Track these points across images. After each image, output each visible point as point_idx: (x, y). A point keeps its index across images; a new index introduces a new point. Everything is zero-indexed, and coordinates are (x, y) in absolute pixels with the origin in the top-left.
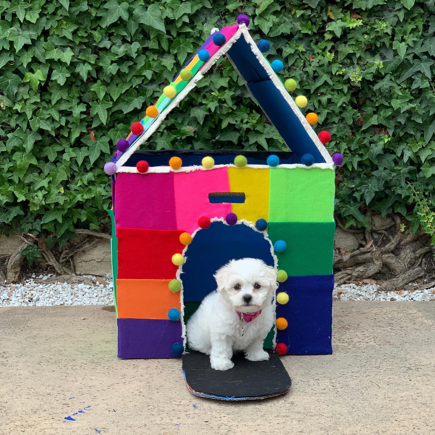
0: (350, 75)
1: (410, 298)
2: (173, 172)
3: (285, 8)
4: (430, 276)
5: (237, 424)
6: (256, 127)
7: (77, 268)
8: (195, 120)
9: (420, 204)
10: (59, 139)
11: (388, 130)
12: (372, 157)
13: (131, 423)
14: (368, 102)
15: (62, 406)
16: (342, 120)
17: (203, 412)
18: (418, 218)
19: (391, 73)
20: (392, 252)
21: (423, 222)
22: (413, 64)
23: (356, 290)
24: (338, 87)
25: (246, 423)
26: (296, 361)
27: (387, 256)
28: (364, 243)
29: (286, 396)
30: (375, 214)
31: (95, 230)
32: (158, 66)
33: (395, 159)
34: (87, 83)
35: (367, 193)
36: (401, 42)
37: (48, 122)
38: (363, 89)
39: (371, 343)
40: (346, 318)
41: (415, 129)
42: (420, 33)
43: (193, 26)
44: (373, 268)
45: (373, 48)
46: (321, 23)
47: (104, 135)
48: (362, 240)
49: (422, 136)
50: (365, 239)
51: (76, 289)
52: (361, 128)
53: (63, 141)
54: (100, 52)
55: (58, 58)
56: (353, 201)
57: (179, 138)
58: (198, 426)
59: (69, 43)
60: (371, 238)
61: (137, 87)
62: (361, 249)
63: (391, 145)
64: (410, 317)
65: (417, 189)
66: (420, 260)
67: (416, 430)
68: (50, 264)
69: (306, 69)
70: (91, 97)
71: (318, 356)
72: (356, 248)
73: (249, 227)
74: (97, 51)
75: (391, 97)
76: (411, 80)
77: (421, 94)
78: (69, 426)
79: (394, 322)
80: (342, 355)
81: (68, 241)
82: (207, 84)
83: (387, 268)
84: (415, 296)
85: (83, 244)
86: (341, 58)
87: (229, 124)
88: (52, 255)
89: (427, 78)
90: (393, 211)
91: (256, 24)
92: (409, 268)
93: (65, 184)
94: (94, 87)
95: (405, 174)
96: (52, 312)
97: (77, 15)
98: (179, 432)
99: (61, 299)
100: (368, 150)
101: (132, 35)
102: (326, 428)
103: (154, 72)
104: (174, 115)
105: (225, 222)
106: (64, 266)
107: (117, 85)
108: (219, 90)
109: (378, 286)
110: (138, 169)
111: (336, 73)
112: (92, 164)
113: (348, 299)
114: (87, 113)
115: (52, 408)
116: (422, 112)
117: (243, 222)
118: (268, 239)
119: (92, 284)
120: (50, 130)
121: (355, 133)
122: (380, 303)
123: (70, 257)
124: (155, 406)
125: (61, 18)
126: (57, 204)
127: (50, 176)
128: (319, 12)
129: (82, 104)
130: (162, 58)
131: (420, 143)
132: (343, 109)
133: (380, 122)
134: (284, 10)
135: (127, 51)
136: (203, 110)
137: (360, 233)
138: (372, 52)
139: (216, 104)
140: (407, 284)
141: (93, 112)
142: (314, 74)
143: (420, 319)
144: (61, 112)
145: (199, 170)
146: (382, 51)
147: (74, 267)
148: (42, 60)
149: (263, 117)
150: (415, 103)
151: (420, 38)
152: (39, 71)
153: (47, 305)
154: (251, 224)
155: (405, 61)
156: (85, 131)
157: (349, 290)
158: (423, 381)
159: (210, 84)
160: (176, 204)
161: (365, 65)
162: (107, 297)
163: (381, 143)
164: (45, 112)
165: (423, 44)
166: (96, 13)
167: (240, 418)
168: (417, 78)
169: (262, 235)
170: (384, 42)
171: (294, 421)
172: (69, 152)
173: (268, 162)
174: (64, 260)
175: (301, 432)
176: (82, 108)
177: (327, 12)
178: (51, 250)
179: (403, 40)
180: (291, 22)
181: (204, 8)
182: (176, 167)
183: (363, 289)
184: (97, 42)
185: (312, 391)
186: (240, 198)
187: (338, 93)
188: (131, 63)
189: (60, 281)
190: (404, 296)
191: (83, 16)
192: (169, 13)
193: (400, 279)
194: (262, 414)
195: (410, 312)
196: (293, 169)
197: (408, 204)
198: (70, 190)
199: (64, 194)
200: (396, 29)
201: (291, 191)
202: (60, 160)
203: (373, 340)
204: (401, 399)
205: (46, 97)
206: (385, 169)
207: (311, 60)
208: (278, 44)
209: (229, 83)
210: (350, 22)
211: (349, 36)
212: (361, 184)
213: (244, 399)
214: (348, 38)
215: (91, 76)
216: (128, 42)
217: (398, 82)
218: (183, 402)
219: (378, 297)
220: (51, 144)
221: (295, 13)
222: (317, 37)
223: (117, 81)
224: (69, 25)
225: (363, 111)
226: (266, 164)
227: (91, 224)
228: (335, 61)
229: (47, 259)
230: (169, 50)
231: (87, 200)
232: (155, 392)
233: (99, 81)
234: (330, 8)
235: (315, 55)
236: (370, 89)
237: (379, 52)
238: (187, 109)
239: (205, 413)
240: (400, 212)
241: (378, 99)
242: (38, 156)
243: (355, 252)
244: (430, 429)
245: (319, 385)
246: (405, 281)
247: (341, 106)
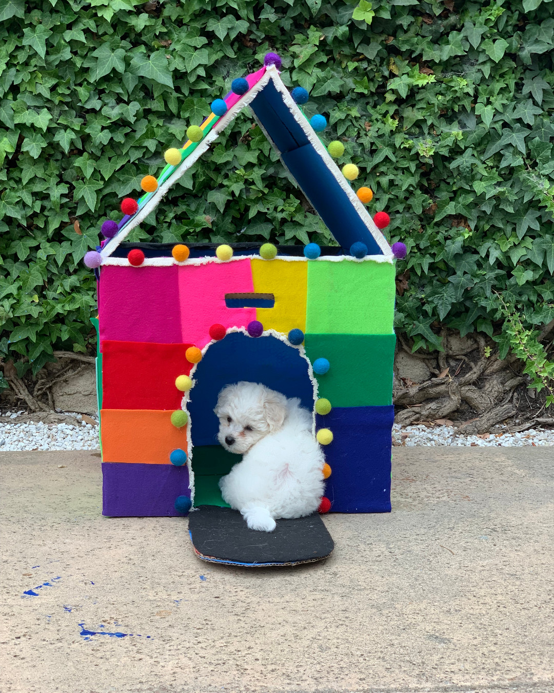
0: (419, 148)
1: (497, 443)
2: (178, 266)
3: (333, 59)
4: (523, 415)
5: (259, 600)
6: (294, 216)
7: (57, 404)
8: (214, 207)
9: (511, 319)
10: (32, 231)
11: (469, 222)
12: (448, 257)
13: (115, 599)
14: (443, 185)
15: (21, 576)
16: (409, 208)
17: (213, 584)
18: (507, 338)
19: (473, 146)
20: (474, 384)
21: (514, 343)
22: (502, 135)
23: (426, 433)
24: (403, 165)
25: (270, 599)
26: (342, 521)
27: (467, 388)
28: (437, 372)
29: (327, 565)
30: (452, 334)
31: (80, 353)
32: (165, 135)
33: (478, 260)
34: (70, 157)
35: (441, 305)
36: (486, 106)
37: (17, 208)
38: (436, 167)
39: (444, 499)
40: (411, 467)
41: (504, 221)
42: (512, 94)
43: (211, 82)
44: (449, 405)
45: (450, 113)
46: (380, 80)
47: (92, 225)
48: (434, 368)
49: (514, 230)
50: (438, 367)
51: (55, 430)
52: (434, 219)
53: (38, 233)
54: (87, 116)
55: (31, 122)
56: (422, 315)
57: (191, 231)
58: (205, 603)
59: (46, 102)
60: (446, 366)
61: (137, 162)
62: (433, 379)
63: (472, 241)
64: (497, 466)
65: (506, 301)
66: (511, 395)
67: (501, 609)
68: (21, 398)
69: (361, 141)
70: (75, 174)
71: (373, 514)
72: (427, 378)
73: (279, 340)
74: (83, 113)
75: (473, 178)
76: (499, 156)
77: (512, 175)
78: (29, 603)
79: (475, 472)
80: (405, 513)
81: (44, 367)
82: (230, 159)
83: (467, 405)
84: (504, 441)
85: (65, 372)
86: (407, 125)
87: (259, 212)
88: (24, 386)
89: (520, 153)
90: (475, 330)
91: (294, 79)
92: (496, 404)
93: (40, 291)
94: (78, 162)
95: (492, 280)
96: (19, 458)
97: (57, 66)
98: (178, 610)
99: (34, 443)
100: (443, 249)
101: (130, 92)
102: (379, 605)
103: (159, 142)
104: (185, 200)
105: (246, 333)
106: (40, 400)
107: (110, 159)
108: (245, 167)
109: (456, 428)
110: (130, 260)
111: (400, 147)
112: (76, 264)
113: (416, 445)
114: (69, 195)
115: (8, 579)
116: (513, 198)
117: (271, 334)
118: (305, 357)
119: (77, 424)
120: (19, 217)
121: (425, 226)
122: (457, 449)
123: (47, 388)
124: (149, 577)
125: (35, 69)
126: (29, 317)
127: (20, 280)
128: (378, 64)
129: (63, 184)
130: (170, 123)
131: (511, 240)
132: (410, 193)
133: (458, 212)
134: (332, 62)
135: (122, 114)
136: (224, 193)
137: (431, 359)
138: (448, 118)
139: (241, 185)
140: (493, 426)
141: (78, 195)
142: (371, 147)
143: (509, 469)
144: (35, 194)
145: (213, 262)
146: (461, 117)
147: (53, 402)
148: (10, 124)
149: (304, 203)
150: (505, 186)
151: (512, 101)
152: (5, 139)
153: (15, 450)
154: (283, 337)
155: (492, 131)
156: (66, 220)
157: (417, 433)
158: (512, 546)
159: (233, 159)
160: (181, 308)
161: (438, 135)
162: (95, 440)
163: (460, 239)
164: (13, 194)
165: (515, 108)
166: (82, 63)
167: (262, 593)
168: (507, 154)
169: (297, 351)
170: (463, 105)
171: (336, 596)
172: (46, 248)
173: (305, 253)
174: (40, 392)
175: (346, 610)
176: (64, 189)
177: (388, 64)
178: (22, 379)
179: (489, 103)
180: (341, 78)
181: (225, 57)
182: (181, 258)
183: (435, 432)
184: (83, 101)
185: (362, 559)
186: (267, 301)
187: (403, 173)
188: (128, 130)
189: (33, 421)
190: (490, 442)
191: (65, 67)
192: (178, 64)
193: (485, 419)
194: (293, 587)
195: (497, 460)
196: (339, 262)
197: (495, 321)
198: (46, 298)
199: (39, 304)
200: (480, 88)
201: (336, 291)
202: (33, 259)
203: (446, 494)
204: (482, 568)
205: (15, 174)
206: (465, 273)
207: (368, 128)
208: (324, 107)
209: (258, 157)
210: (420, 78)
211: (418, 97)
212: (434, 293)
213: (269, 564)
214: (417, 99)
215: (75, 147)
216: (124, 102)
217: (482, 158)
218: (187, 572)
219: (455, 442)
220: (22, 237)
221: (347, 65)
222: (376, 98)
223: (110, 153)
224: (46, 78)
225: (436, 197)
226: (302, 255)
227: (75, 345)
228: (399, 129)
229: (17, 391)
230: (179, 112)
231: (69, 312)
232: (150, 559)
233: (85, 154)
234: (392, 60)
235: (373, 121)
236: (445, 167)
237: (457, 118)
238: (203, 193)
239: (215, 587)
240: (484, 330)
241: (455, 180)
242: (5, 253)
243: (425, 383)
244: (519, 607)
245: (371, 550)
246: (491, 421)
247: (407, 190)
